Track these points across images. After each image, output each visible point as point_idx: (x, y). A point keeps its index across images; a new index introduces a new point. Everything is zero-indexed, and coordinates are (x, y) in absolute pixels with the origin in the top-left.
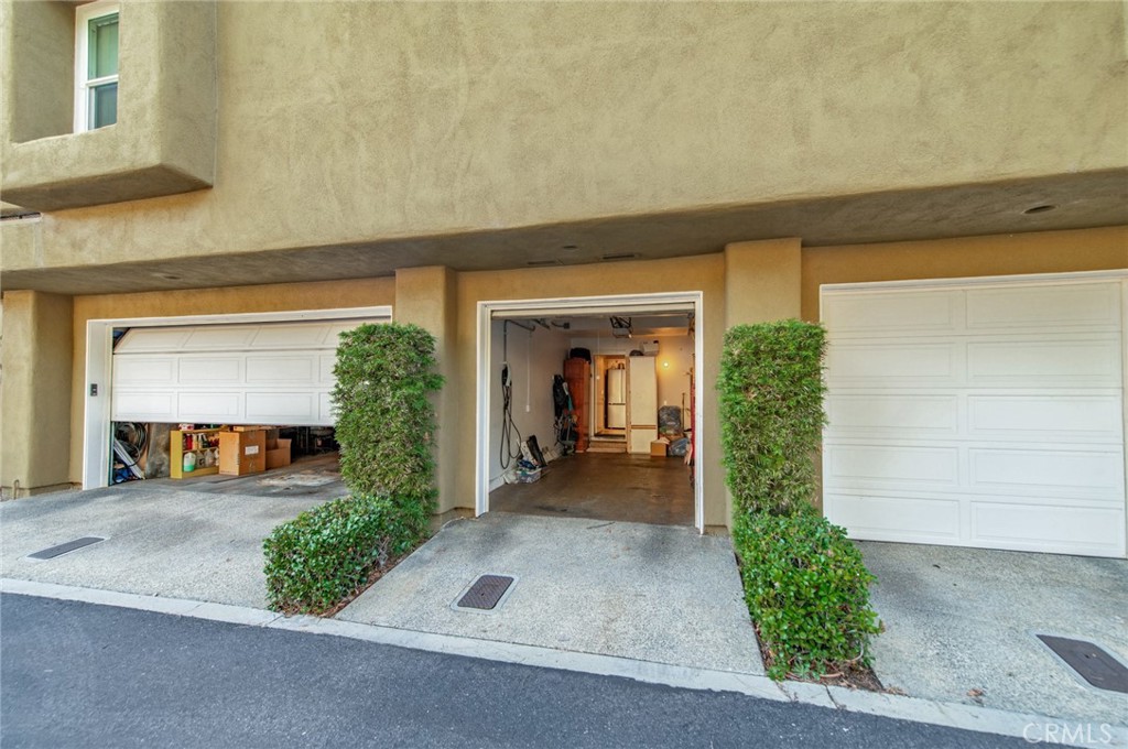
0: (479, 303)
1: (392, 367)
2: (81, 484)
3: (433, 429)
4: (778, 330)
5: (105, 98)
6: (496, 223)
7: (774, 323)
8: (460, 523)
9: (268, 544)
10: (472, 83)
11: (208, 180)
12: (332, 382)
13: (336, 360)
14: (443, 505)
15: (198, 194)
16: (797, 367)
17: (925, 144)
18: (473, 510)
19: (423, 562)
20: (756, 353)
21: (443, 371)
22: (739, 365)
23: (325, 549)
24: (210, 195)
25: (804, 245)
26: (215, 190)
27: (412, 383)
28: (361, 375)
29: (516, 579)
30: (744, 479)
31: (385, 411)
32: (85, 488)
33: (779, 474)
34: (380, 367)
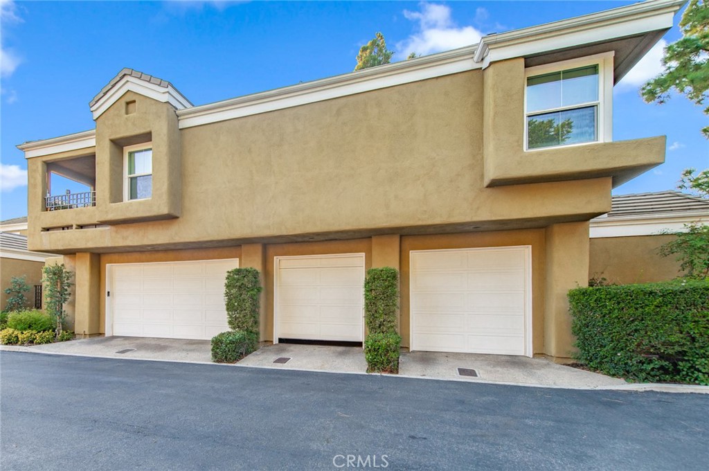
0: (275, 257)
1: (247, 284)
2: (104, 334)
3: (259, 307)
4: (382, 271)
5: (134, 181)
6: (285, 233)
7: (381, 269)
8: (268, 346)
9: (213, 341)
10: (277, 183)
11: (178, 215)
12: (224, 290)
13: (226, 281)
14: (262, 339)
15: (174, 220)
16: (386, 283)
17: (425, 211)
18: (272, 342)
19: (257, 355)
20: (374, 278)
21: (262, 286)
22: (368, 283)
23: (232, 342)
24: (178, 220)
25: (401, 237)
26: (180, 219)
27: (252, 290)
28: (235, 287)
29: (292, 359)
30: (371, 322)
31: (244, 300)
32: (106, 335)
33: (382, 320)
34: (242, 284)
